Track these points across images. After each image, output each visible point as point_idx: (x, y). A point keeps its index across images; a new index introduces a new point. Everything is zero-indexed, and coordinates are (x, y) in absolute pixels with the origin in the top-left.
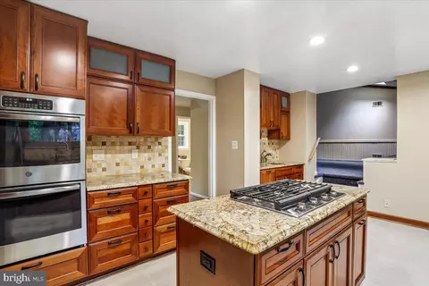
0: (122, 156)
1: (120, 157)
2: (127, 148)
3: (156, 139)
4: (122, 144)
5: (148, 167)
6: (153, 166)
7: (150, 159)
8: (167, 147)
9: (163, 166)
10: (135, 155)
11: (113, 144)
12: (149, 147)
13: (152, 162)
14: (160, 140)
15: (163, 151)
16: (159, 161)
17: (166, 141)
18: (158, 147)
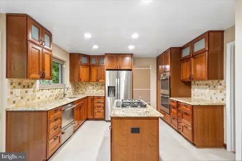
1: (203, 91)
2: (205, 86)
3: (218, 82)
4: (203, 85)
5: (214, 98)
6: (217, 98)
7: (215, 94)
8: (225, 87)
9: (223, 100)
10: (208, 91)
11: (200, 85)
12: (215, 87)
13: (216, 96)
14: (222, 82)
15: (223, 90)
16: (220, 96)
17: (225, 83)
18: (220, 87)
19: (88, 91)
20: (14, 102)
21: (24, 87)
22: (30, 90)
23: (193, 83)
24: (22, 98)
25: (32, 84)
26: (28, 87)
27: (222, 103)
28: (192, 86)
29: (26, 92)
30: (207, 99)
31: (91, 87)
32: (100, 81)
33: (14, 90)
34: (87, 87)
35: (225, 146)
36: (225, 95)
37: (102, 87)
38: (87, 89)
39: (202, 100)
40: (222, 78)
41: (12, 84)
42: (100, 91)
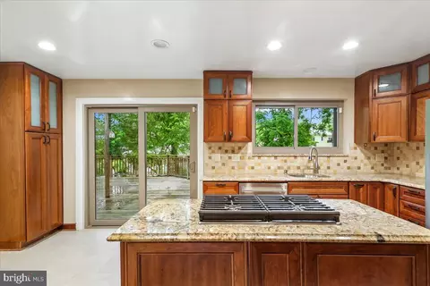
20: (213, 168)
21: (226, 151)
22: (236, 157)
24: (224, 164)
25: (240, 148)
26: (233, 152)
29: (230, 158)
33: (213, 156)
41: (210, 148)
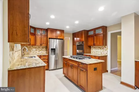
0: (98, 50)
1: (97, 50)
2: (98, 48)
3: (105, 46)
4: (97, 48)
5: (103, 53)
6: (104, 53)
7: (103, 51)
8: (108, 48)
9: (107, 53)
10: (100, 50)
11: (96, 47)
12: (103, 48)
13: (104, 52)
14: (106, 47)
15: (107, 49)
16: (105, 52)
17: (108, 47)
18: (105, 48)
19: (32, 52)
23: (92, 47)
27: (106, 55)
28: (91, 48)
30: (100, 54)
31: (34, 49)
32: (43, 45)
34: (31, 49)
35: (107, 71)
36: (108, 51)
37: (43, 49)
38: (31, 50)
39: (97, 54)
40: (106, 45)
42: (41, 51)
